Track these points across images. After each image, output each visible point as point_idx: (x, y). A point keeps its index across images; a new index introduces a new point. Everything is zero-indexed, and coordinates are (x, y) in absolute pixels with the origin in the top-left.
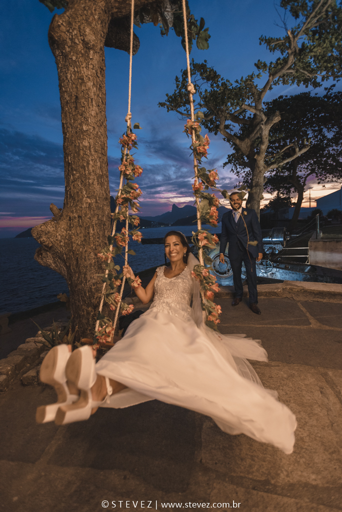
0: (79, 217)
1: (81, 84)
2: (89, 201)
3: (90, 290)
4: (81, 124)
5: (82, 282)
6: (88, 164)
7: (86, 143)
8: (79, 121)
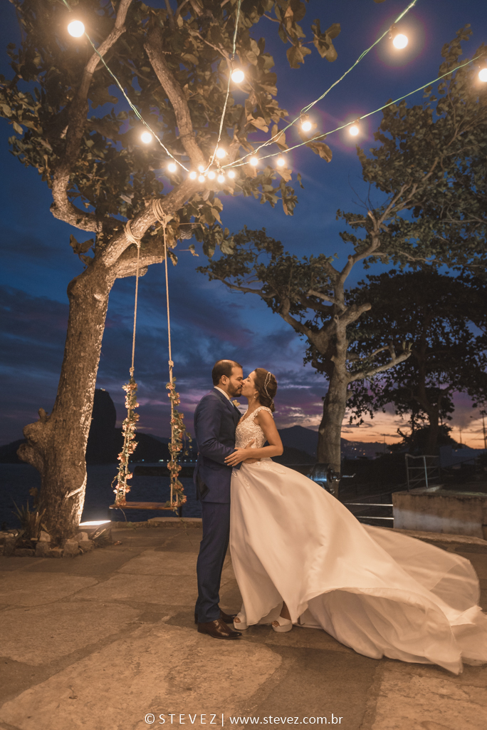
0: (64, 420)
1: (85, 324)
2: (75, 409)
3: (62, 481)
4: (80, 352)
5: (56, 474)
6: (80, 380)
7: (81, 365)
8: (79, 349)
